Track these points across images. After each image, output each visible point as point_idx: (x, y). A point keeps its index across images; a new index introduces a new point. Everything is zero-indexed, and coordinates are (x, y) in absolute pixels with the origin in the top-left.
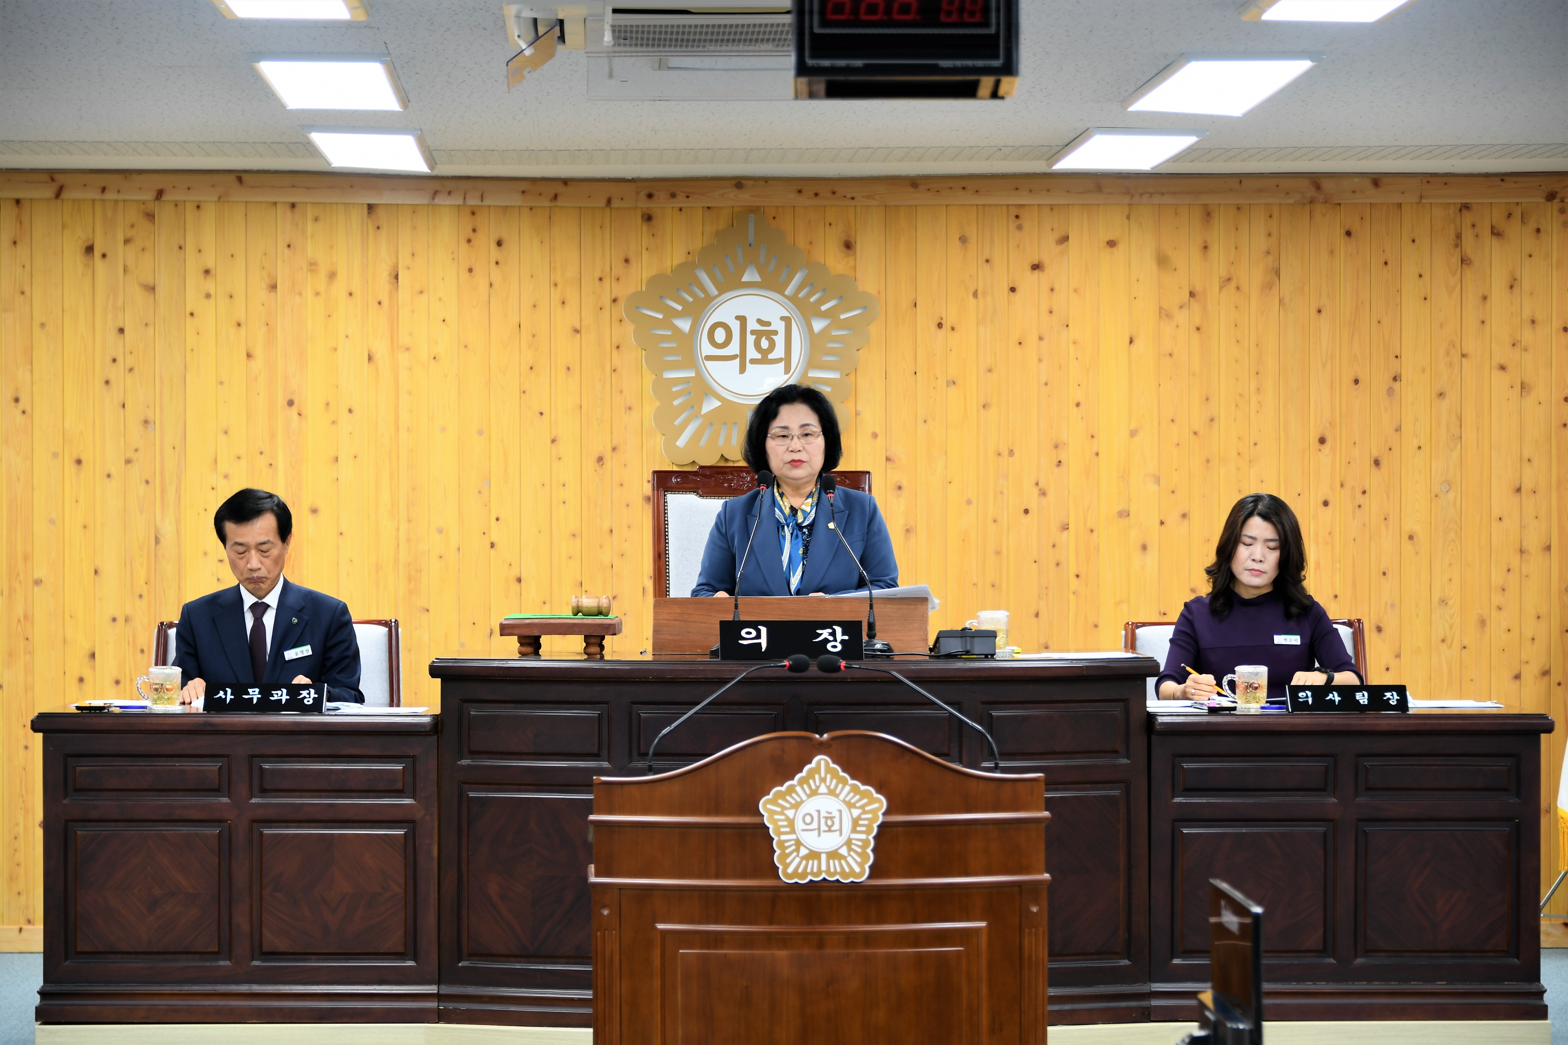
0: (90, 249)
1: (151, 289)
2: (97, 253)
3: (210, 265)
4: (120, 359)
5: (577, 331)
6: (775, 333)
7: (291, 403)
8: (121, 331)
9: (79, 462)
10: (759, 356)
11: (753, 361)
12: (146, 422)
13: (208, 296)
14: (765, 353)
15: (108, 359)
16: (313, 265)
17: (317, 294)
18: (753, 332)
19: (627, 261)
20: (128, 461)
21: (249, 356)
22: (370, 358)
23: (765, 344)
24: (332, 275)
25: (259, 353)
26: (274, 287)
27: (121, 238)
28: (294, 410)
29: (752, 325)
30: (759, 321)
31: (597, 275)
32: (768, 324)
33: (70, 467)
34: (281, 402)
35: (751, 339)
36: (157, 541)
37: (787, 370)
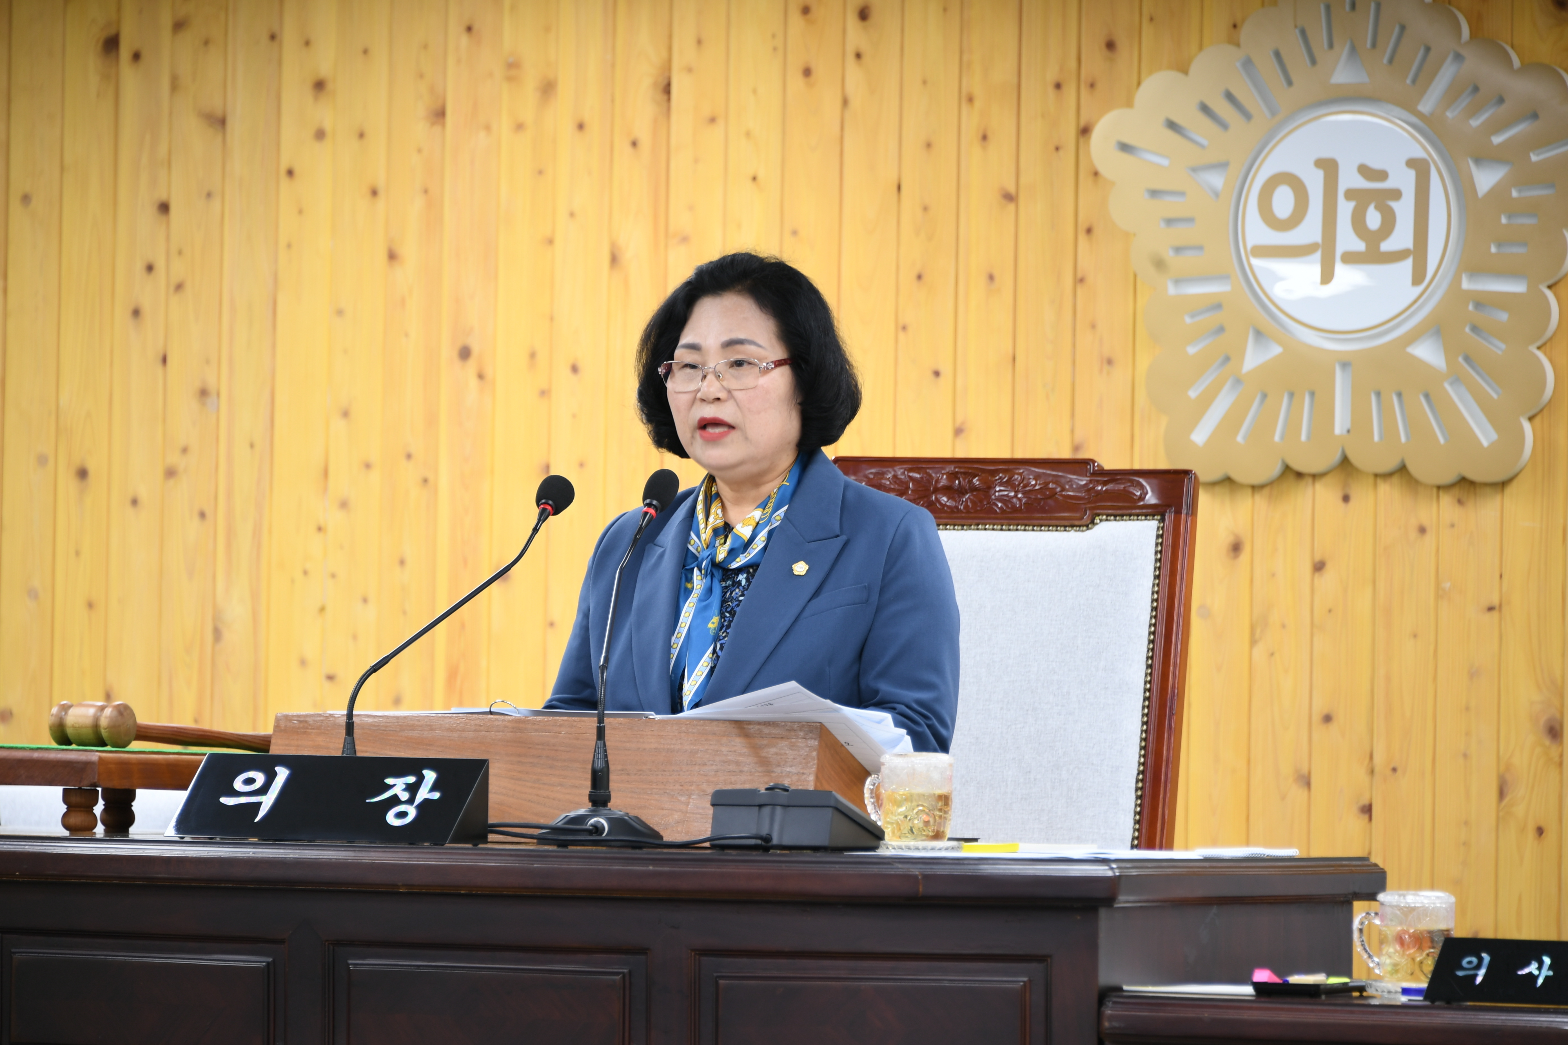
0: (111, 44)
1: (219, 122)
2: (125, 52)
3: (325, 68)
4: (160, 265)
5: (1009, 197)
6: (1396, 194)
7: (465, 353)
8: (164, 208)
9: (83, 474)
10: (1360, 246)
11: (1350, 258)
12: (204, 393)
13: (320, 135)
14: (1373, 239)
15: (140, 266)
16: (513, 66)
17: (520, 127)
18: (1350, 194)
19: (1110, 45)
20: (170, 473)
21: (392, 256)
22: (614, 259)
23: (1373, 219)
24: (548, 88)
25: (409, 251)
26: (439, 114)
27: (166, 21)
28: (471, 366)
29: (1349, 179)
30: (1365, 171)
31: (1052, 76)
32: (1382, 175)
33: (67, 483)
34: (448, 352)
35: (1345, 209)
36: (217, 634)
37: (1418, 277)
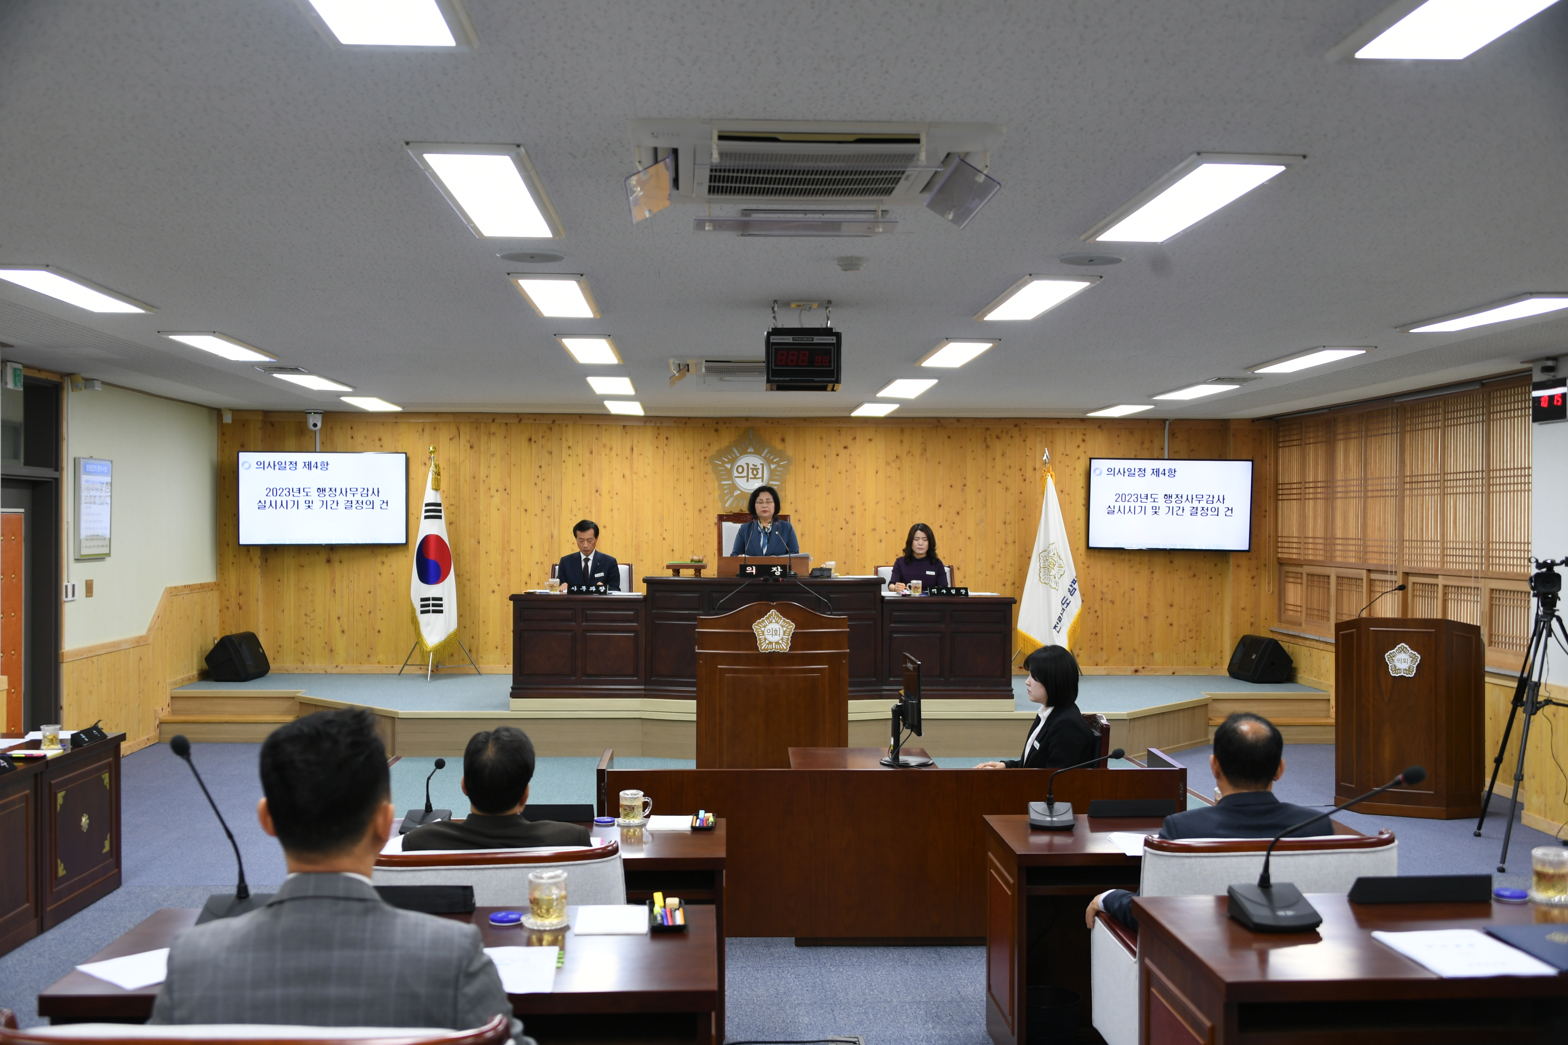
0: (530, 440)
1: (551, 453)
2: (533, 441)
3: (570, 444)
4: (540, 476)
5: (693, 468)
6: (759, 469)
7: (597, 491)
8: (541, 467)
9: (526, 510)
10: (753, 477)
11: (751, 478)
12: (549, 497)
13: (570, 455)
14: (755, 476)
15: (536, 476)
16: (605, 445)
17: (606, 455)
18: (751, 469)
19: (709, 445)
20: (542, 510)
21: (583, 475)
22: (624, 476)
23: (755, 472)
24: (611, 449)
25: (587, 474)
26: (592, 453)
27: (540, 436)
28: (598, 494)
29: (751, 466)
30: (753, 465)
31: (700, 449)
32: (756, 466)
33: (523, 512)
34: (594, 491)
35: (750, 471)
36: (552, 537)
37: (762, 481)
